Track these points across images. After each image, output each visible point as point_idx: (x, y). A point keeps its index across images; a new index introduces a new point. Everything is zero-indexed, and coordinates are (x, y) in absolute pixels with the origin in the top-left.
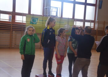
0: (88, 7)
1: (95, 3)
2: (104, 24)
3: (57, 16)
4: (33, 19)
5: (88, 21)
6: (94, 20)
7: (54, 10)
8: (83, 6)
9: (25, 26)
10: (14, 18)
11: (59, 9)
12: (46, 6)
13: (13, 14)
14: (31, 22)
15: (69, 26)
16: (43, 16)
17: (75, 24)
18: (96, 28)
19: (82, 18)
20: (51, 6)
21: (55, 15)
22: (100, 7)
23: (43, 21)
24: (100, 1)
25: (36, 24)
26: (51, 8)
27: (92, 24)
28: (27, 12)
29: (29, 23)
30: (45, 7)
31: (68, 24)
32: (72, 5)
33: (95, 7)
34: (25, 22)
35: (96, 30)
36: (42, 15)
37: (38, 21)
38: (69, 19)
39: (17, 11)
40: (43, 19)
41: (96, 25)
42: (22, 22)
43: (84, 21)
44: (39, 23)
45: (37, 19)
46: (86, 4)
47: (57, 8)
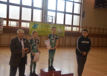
0: (74, 16)
1: (79, 13)
3: (52, 22)
4: (34, 25)
5: (75, 26)
6: (79, 25)
7: (50, 18)
8: (71, 15)
9: (29, 30)
10: (20, 24)
11: (54, 17)
13: (20, 21)
14: (33, 27)
15: (61, 30)
16: (42, 22)
17: (65, 29)
18: (81, 31)
19: (71, 24)
20: (48, 15)
22: (83, 16)
23: (42, 26)
24: (83, 12)
25: (37, 28)
26: (48, 17)
27: (78, 28)
28: (30, 20)
29: (32, 28)
30: (44, 16)
31: (60, 28)
32: (63, 14)
33: (79, 16)
34: (29, 27)
35: (80, 33)
37: (38, 26)
38: (61, 24)
39: (23, 19)
40: (42, 24)
41: (81, 30)
42: (26, 27)
43: (72, 26)
44: (39, 28)
45: (38, 25)
46: (73, 14)
47: (52, 17)
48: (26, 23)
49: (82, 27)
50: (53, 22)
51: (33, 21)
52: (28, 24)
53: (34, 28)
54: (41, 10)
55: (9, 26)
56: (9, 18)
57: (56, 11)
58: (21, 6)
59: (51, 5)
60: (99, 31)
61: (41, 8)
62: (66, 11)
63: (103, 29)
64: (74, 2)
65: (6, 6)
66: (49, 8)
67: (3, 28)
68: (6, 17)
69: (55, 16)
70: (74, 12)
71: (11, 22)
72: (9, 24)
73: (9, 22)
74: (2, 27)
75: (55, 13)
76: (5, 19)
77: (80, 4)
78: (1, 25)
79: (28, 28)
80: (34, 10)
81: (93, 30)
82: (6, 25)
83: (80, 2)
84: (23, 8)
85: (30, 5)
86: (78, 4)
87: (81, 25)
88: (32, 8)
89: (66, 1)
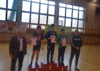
0: (79, 21)
1: (83, 19)
2: (89, 30)
5: (80, 28)
6: (83, 28)
7: (60, 22)
8: (77, 20)
11: (63, 22)
17: (72, 30)
19: (76, 27)
20: (59, 20)
21: (61, 25)
22: (86, 21)
24: (86, 18)
27: (82, 30)
28: (45, 23)
29: (47, 29)
30: (56, 21)
32: (71, 19)
33: (83, 21)
34: (44, 29)
35: (84, 34)
38: (68, 27)
39: (40, 23)
41: (84, 31)
43: (78, 28)
47: (62, 21)
50: (63, 25)
51: (48, 24)
52: (44, 27)
53: (49, 30)
54: (54, 16)
55: (31, 28)
56: (31, 23)
57: (65, 17)
58: (39, 14)
59: (62, 12)
60: (99, 32)
62: (73, 17)
64: (79, 10)
65: (29, 14)
66: (60, 15)
68: (28, 22)
69: (64, 20)
70: (79, 18)
73: (31, 25)
74: (26, 29)
75: (64, 18)
76: (28, 23)
77: (84, 12)
78: (25, 28)
81: (94, 32)
82: (29, 28)
83: (84, 10)
84: (41, 16)
85: (46, 13)
86: (82, 12)
87: (84, 28)
88: (48, 15)
89: (73, 9)
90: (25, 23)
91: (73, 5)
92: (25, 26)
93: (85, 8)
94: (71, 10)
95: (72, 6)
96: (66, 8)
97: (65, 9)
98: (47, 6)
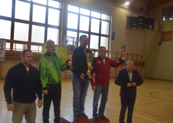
0: (102, 37)
1: (108, 34)
2: (117, 54)
8: (98, 37)
9: (41, 55)
11: (75, 39)
12: (63, 36)
13: (29, 43)
16: (60, 45)
19: (97, 48)
20: (67, 35)
22: (113, 39)
23: (59, 50)
24: (112, 33)
26: (67, 38)
30: (61, 37)
33: (108, 38)
36: (58, 44)
39: (33, 41)
40: (59, 48)
41: (110, 55)
42: (37, 52)
46: (100, 35)
48: (37, 46)
49: (112, 53)
52: (41, 48)
54: (58, 28)
55: (14, 50)
56: (15, 39)
57: (78, 31)
58: (31, 23)
60: (132, 57)
61: (58, 26)
62: (92, 31)
63: (137, 55)
64: (101, 20)
65: (10, 22)
66: (69, 26)
67: (6, 53)
68: (9, 38)
70: (102, 33)
71: (17, 44)
72: (14, 47)
73: (14, 44)
76: (7, 41)
77: (109, 23)
78: (2, 49)
79: (40, 53)
80: (49, 29)
82: (9, 49)
83: (109, 20)
84: (33, 26)
86: (106, 22)
87: (110, 50)
88: (46, 25)
89: (90, 17)
90: (3, 39)
91: (91, 10)
92: (2, 46)
93: (110, 16)
94: (88, 18)
95: (89, 11)
96: (79, 15)
97: (77, 15)
98: (45, 8)
